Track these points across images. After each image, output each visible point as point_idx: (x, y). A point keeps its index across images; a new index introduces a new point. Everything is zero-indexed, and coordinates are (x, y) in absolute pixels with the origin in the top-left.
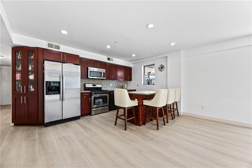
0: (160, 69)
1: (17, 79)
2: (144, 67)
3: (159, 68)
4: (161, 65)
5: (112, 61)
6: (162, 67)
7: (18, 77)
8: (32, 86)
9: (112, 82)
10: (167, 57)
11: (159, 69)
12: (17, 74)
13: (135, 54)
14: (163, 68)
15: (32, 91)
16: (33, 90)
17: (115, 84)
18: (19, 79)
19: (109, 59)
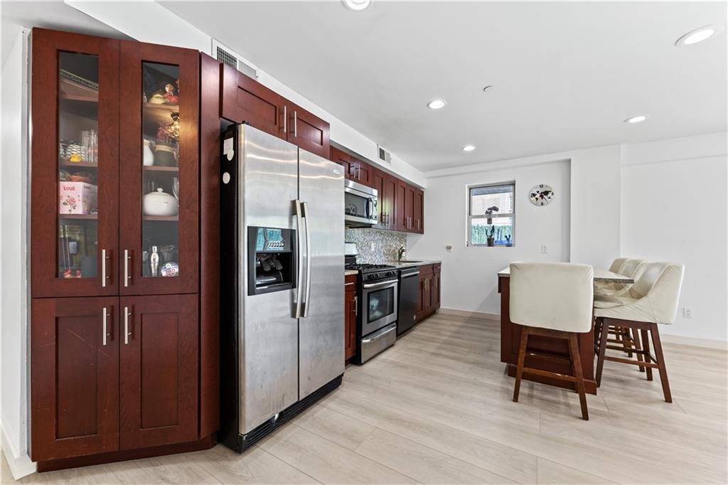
0: (537, 199)
1: (65, 210)
2: (470, 189)
3: (534, 195)
4: (541, 186)
5: (389, 162)
6: (546, 193)
7: (72, 202)
8: (155, 249)
9: (374, 237)
10: (569, 161)
11: (534, 198)
12: (63, 184)
13: (474, 146)
14: (550, 195)
15: (166, 278)
16: (172, 269)
17: (381, 245)
18: (79, 210)
19: (382, 154)
